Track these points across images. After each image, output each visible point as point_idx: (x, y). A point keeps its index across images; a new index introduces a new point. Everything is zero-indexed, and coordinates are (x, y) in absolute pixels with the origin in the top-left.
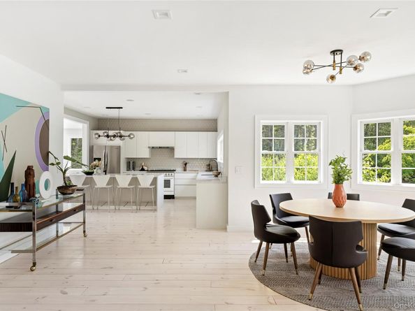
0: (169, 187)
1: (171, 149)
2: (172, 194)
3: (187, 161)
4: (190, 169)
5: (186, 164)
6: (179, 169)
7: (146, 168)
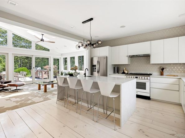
0: (145, 89)
1: (148, 56)
2: (148, 95)
3: (164, 67)
4: (168, 74)
5: (163, 69)
6: (156, 73)
7: (126, 72)
